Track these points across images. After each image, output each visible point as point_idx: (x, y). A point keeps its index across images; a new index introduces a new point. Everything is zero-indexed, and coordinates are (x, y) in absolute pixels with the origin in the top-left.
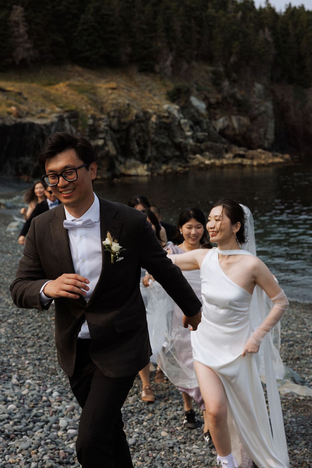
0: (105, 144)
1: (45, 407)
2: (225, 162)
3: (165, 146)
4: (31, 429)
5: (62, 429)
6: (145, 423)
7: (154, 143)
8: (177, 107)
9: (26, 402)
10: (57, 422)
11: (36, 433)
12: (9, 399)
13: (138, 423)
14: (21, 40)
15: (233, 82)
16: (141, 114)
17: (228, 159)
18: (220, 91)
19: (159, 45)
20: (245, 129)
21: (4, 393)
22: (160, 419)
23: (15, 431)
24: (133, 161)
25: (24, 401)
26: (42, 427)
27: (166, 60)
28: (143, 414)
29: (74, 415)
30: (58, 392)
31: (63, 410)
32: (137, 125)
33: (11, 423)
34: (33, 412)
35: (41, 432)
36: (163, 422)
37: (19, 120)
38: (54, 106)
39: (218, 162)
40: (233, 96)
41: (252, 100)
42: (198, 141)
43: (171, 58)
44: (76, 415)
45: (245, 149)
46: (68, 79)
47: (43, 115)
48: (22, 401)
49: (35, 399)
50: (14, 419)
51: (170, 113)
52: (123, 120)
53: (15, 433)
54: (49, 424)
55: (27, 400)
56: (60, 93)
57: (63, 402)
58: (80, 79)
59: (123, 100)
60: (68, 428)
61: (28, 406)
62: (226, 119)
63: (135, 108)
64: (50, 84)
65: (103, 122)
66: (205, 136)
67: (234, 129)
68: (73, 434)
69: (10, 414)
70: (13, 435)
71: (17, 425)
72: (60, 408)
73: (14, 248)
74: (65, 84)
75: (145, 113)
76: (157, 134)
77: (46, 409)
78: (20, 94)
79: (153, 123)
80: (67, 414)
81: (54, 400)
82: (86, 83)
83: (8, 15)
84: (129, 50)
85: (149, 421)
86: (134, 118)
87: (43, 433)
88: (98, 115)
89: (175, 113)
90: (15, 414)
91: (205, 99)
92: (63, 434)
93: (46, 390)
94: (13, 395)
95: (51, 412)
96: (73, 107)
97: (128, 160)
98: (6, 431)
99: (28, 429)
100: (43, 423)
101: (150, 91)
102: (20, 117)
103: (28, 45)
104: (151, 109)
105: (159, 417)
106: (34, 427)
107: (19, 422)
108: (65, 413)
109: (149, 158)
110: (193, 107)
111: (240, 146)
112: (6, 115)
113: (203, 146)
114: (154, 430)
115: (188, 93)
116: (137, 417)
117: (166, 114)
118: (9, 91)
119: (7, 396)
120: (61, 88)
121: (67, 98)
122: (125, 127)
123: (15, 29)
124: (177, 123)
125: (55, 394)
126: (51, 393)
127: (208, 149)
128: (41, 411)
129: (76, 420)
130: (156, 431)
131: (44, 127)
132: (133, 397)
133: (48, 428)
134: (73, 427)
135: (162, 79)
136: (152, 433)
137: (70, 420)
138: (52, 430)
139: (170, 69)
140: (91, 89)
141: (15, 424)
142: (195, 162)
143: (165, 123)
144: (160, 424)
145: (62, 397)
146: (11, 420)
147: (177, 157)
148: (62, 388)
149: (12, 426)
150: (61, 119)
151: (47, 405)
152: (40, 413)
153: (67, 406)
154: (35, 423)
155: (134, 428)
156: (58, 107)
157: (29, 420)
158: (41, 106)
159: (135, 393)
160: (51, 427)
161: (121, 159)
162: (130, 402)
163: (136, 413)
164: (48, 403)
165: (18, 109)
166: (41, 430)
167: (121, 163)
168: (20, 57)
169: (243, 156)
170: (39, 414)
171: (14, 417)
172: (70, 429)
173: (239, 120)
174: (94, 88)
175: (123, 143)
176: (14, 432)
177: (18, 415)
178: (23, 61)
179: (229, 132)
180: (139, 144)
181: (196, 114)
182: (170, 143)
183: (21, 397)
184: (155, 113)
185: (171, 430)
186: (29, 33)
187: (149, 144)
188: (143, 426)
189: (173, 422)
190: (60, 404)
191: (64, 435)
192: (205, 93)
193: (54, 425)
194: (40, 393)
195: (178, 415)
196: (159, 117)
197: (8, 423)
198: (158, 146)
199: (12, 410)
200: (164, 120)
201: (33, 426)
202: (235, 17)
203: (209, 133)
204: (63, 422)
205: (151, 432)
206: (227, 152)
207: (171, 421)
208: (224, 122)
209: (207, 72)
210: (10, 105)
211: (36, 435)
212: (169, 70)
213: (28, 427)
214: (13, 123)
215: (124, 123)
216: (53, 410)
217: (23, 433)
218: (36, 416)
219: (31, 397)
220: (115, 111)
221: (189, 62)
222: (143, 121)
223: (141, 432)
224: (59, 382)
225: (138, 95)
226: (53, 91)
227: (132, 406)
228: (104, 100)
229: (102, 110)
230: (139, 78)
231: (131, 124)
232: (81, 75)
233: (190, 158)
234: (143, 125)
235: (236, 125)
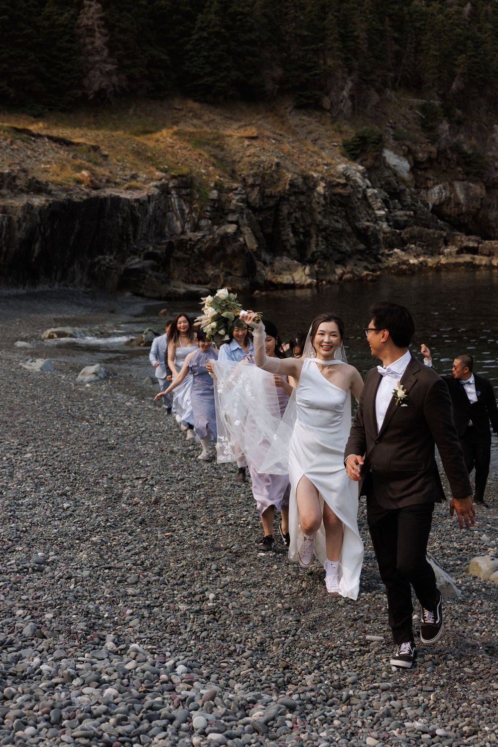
0: (238, 232)
1: (165, 692)
2: (443, 261)
3: (340, 233)
4: (146, 732)
5: (198, 731)
6: (336, 722)
7: (321, 229)
8: (361, 168)
9: (133, 682)
10: (188, 719)
11: (156, 739)
12: (105, 677)
13: (323, 722)
14: (97, 58)
15: (457, 124)
16: (300, 181)
17: (448, 256)
18: (434, 140)
19: (330, 62)
20: (477, 205)
21: (94, 666)
22: (362, 714)
23: (120, 735)
24: (286, 260)
25: (129, 681)
26: (164, 729)
27: (342, 89)
28: (331, 705)
29: (216, 706)
30: (186, 665)
31: (197, 698)
32: (293, 198)
33: (112, 720)
34: (146, 700)
35: (164, 738)
36: (368, 721)
37: (94, 193)
38: (153, 169)
39: (431, 261)
40: (456, 148)
41: (490, 154)
42: (397, 225)
43: (350, 84)
44: (218, 707)
45: (478, 238)
46: (176, 123)
47: (133, 183)
48: (125, 681)
49: (148, 678)
50: (116, 714)
51: (348, 178)
52: (268, 191)
53: (121, 739)
54: (176, 723)
55: (134, 679)
56: (162, 146)
57: (196, 684)
58: (195, 121)
59: (269, 158)
60: (207, 730)
61: (137, 690)
62: (445, 188)
63: (288, 170)
64: (146, 132)
65: (236, 194)
66: (409, 216)
67: (458, 204)
68: (216, 741)
69: (108, 704)
70: (118, 743)
71: (122, 725)
72: (191, 694)
73: (93, 412)
74: (171, 131)
75: (306, 178)
76: (326, 214)
77: (167, 695)
78: (96, 149)
79: (319, 194)
80: (203, 705)
81: (180, 681)
82: (206, 129)
83: (75, 17)
84: (279, 72)
85: (342, 718)
86: (287, 187)
87: (167, 738)
88: (227, 183)
89: (358, 177)
90: (117, 704)
91: (409, 154)
92: (201, 741)
93: (165, 663)
94: (110, 670)
95: (175, 701)
96: (185, 170)
97: (278, 258)
98: (106, 735)
99: (141, 732)
100: (164, 722)
101: (314, 141)
102: (96, 188)
103: (109, 67)
104: (316, 171)
105: (361, 711)
106: (151, 728)
107: (125, 719)
108: (200, 703)
109: (313, 254)
110: (388, 167)
111: (468, 233)
112: (72, 184)
113: (405, 234)
114: (353, 734)
115: (380, 143)
116: (322, 711)
117: (343, 181)
118: (78, 144)
119: (100, 673)
120: (165, 136)
121: (174, 154)
122: (272, 203)
123: (88, 40)
124: (360, 196)
125: (181, 668)
126: (175, 666)
127: (413, 239)
128: (159, 699)
129: (219, 716)
130: (357, 737)
131: (136, 205)
132: (313, 674)
133: (174, 731)
134: (216, 728)
135: (334, 120)
136: (349, 740)
137: (211, 717)
138: (181, 733)
139: (350, 104)
140: (214, 139)
141: (119, 722)
142: (393, 262)
143: (340, 195)
144: (363, 723)
145: (192, 674)
146: (111, 715)
147: (361, 252)
148: (191, 658)
149: (114, 726)
150: (165, 190)
151: (167, 689)
152: (158, 702)
153: (202, 691)
154: (151, 722)
155: (320, 730)
156: (158, 169)
157: (141, 715)
158: (131, 170)
159: (315, 669)
160: (179, 728)
161: (267, 257)
162: (309, 683)
163: (320, 703)
164: (170, 684)
165: (93, 174)
166: (163, 734)
167: (265, 263)
168: (96, 87)
169: (474, 251)
170: (158, 705)
171: (115, 711)
172: (211, 732)
173: (467, 189)
174: (220, 137)
175: (269, 230)
176: (118, 738)
177: (122, 707)
178: (101, 92)
179: (449, 210)
180: (296, 233)
181: (393, 179)
182: (349, 229)
183: (124, 674)
184: (322, 179)
185: (383, 734)
186: (111, 46)
187: (313, 231)
188: (334, 728)
189: (386, 721)
190: (189, 686)
191: (202, 743)
192: (408, 143)
193: (184, 725)
194: (156, 668)
195: (393, 708)
196: (330, 185)
197: (108, 720)
198: (328, 234)
199: (112, 697)
200: (339, 190)
201: (150, 726)
202: (459, 13)
203: (415, 212)
204: (198, 720)
205: (348, 737)
206: (446, 244)
207: (381, 719)
208: (440, 192)
209: (411, 108)
210: (79, 168)
211: (156, 743)
212: (346, 106)
213: (140, 728)
214: (85, 197)
215: (271, 197)
216: (179, 696)
217: (134, 739)
218: (151, 708)
219: (141, 674)
220: (255, 175)
221: (380, 92)
222: (303, 193)
223: (331, 738)
224: (184, 646)
225: (293, 147)
226: (151, 144)
227: (312, 690)
228: (237, 158)
229: (233, 175)
230: (294, 120)
231: (283, 198)
232: (197, 116)
233: (383, 255)
234: (302, 198)
235: (461, 197)
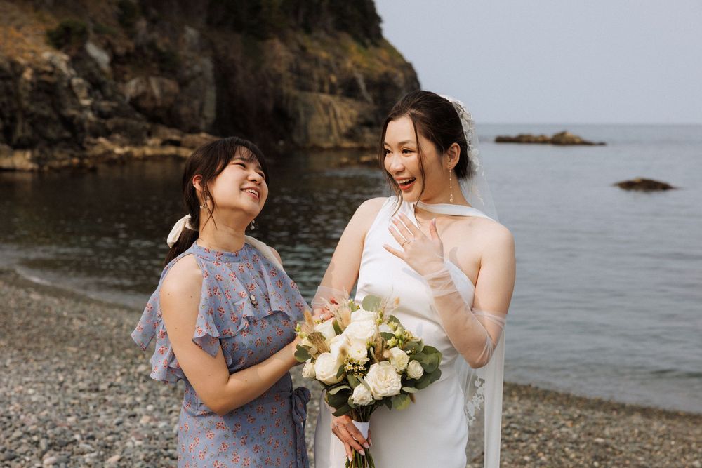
2: (148, 151)
3: (46, 120)
7: (27, 115)
8: (66, 57)
15: (152, 22)
16: (7, 66)
17: (152, 147)
18: (131, 36)
20: (171, 100)
39: (137, 152)
40: (152, 45)
41: (182, 53)
42: (101, 115)
45: (180, 132)
51: (54, 66)
62: (141, 82)
66: (112, 107)
67: (153, 98)
75: (14, 64)
76: (33, 100)
79: (26, 81)
89: (63, 67)
91: (108, 47)
101: (18, 28)
104: (22, 57)
109: (19, 140)
110: (89, 58)
113: (110, 124)
115: (83, 35)
117: (49, 69)
124: (66, 85)
127: (118, 129)
135: (37, 9)
142: (98, 150)
143: (47, 83)
147: (67, 140)
169: (177, 144)
173: (162, 86)
179: (146, 103)
180: (3, 117)
181: (95, 71)
182: (55, 117)
187: (19, 116)
192: (108, 37)
196: (37, 73)
198: (35, 121)
200: (45, 78)
206: (150, 135)
208: (137, 87)
209: (110, 3)
222: (9, 78)
233: (88, 143)
234: (10, 83)
235: (157, 92)
